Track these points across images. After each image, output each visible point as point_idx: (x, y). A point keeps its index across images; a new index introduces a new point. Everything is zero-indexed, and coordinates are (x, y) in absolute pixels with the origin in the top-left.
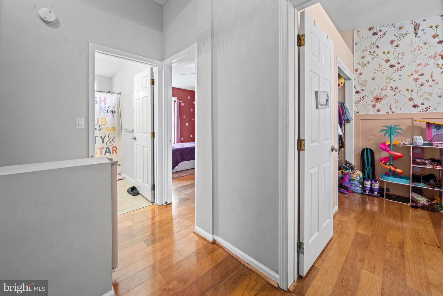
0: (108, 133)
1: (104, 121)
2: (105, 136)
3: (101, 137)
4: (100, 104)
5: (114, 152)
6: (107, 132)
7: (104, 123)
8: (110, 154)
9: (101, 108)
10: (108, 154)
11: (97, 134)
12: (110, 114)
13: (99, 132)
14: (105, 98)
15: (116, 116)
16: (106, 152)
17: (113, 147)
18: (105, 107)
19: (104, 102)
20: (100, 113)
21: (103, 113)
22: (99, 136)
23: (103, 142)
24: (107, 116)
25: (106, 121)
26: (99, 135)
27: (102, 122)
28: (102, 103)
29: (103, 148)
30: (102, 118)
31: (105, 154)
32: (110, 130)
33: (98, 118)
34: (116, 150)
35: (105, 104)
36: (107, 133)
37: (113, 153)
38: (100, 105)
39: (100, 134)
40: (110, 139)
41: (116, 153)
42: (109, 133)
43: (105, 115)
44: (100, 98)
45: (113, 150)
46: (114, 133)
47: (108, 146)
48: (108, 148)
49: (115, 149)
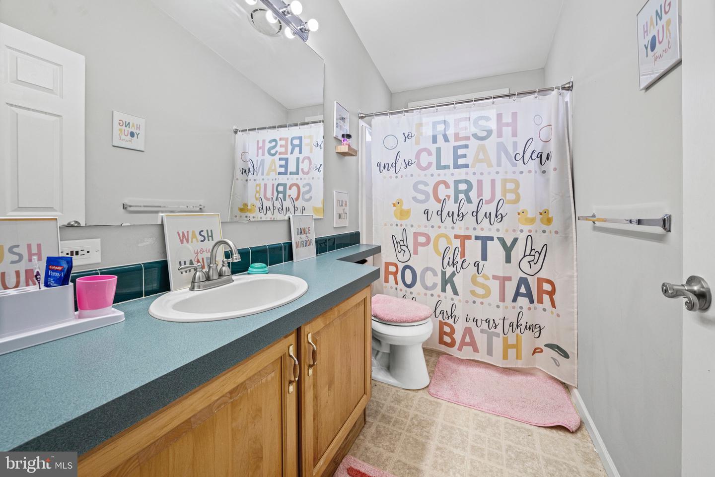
0: (526, 228)
1: (511, 191)
2: (515, 240)
3: (502, 241)
4: (500, 135)
5: (546, 298)
6: (521, 227)
7: (510, 196)
8: (532, 301)
9: (501, 147)
10: (523, 301)
11: (490, 230)
12: (533, 165)
13: (497, 225)
14: (514, 115)
15: (555, 169)
16: (517, 294)
17: (540, 281)
18: (515, 144)
19: (510, 128)
20: (499, 165)
21: (509, 164)
22: (495, 239)
23: (508, 260)
24: (521, 173)
25: (520, 191)
26: (496, 235)
27: (505, 191)
28: (507, 131)
29: (509, 279)
30: (505, 181)
31: (515, 300)
32: (532, 221)
33: (493, 182)
34: (551, 294)
35: (514, 134)
36: (521, 231)
37: (540, 301)
38: (500, 140)
39: (498, 230)
40: (533, 253)
41: (554, 306)
42: (530, 231)
43: (514, 168)
44: (499, 116)
45: (541, 292)
46: (544, 232)
47: (525, 276)
48: (523, 281)
49: (547, 287)
